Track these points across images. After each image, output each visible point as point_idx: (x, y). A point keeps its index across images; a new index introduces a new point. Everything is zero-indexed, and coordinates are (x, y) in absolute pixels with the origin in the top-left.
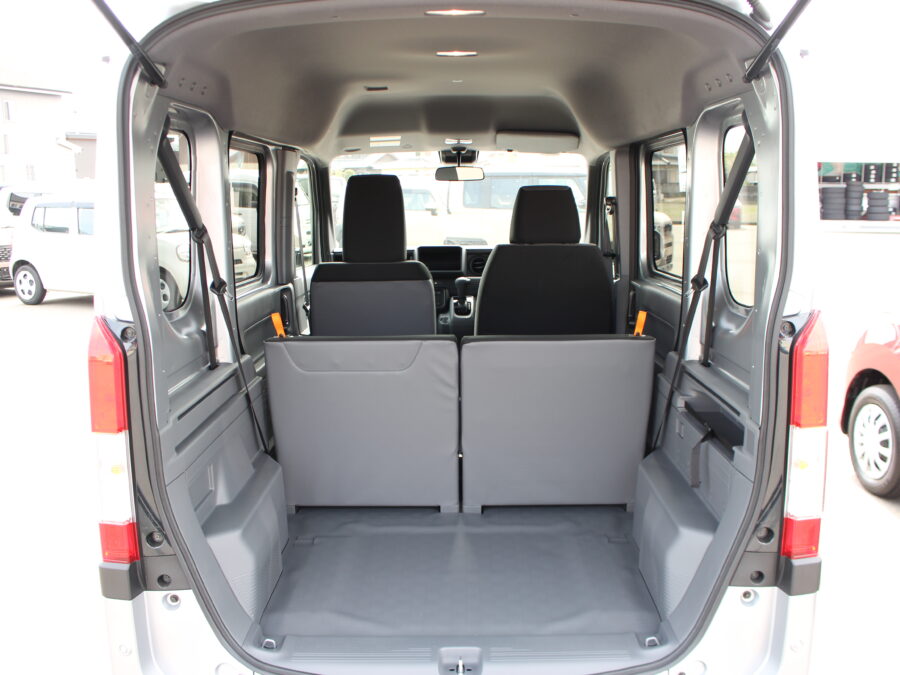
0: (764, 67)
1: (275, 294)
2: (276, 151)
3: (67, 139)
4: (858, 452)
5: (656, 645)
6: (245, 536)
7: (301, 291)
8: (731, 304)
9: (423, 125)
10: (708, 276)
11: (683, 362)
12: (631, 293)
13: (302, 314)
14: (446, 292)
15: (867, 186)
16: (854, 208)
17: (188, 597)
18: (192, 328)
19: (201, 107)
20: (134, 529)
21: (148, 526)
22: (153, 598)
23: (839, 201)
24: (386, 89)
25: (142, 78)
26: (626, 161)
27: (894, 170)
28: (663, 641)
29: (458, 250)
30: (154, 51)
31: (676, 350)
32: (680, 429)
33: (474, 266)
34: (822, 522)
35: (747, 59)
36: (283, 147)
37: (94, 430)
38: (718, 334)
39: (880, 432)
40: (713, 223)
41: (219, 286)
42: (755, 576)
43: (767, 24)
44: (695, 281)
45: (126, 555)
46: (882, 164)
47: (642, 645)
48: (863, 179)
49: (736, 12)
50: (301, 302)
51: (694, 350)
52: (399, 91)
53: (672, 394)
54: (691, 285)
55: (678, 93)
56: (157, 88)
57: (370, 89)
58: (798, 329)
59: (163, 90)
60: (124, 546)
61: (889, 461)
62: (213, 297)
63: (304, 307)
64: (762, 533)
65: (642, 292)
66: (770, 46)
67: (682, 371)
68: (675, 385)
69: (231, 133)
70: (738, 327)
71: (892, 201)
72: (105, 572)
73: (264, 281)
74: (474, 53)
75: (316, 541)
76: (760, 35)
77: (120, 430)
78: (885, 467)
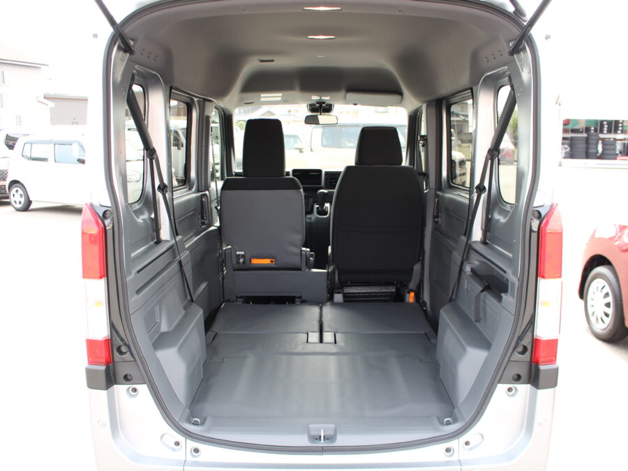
0: (522, 45)
1: (197, 197)
2: (199, 102)
3: (45, 98)
4: (590, 311)
5: (450, 424)
6: (180, 350)
7: (214, 196)
8: (501, 203)
9: (297, 87)
10: (486, 184)
11: (469, 242)
12: (436, 200)
13: (215, 211)
14: (311, 200)
15: (601, 136)
16: (592, 151)
17: (143, 389)
18: (146, 216)
19: (153, 70)
20: (109, 343)
21: (118, 342)
22: (120, 390)
23: (582, 146)
24: (273, 61)
25: (119, 48)
26: (433, 110)
27: (620, 125)
28: (455, 421)
29: (320, 171)
30: (127, 31)
31: (465, 235)
32: (468, 285)
33: (330, 182)
34: (559, 341)
35: (511, 41)
36: (204, 99)
37: (84, 277)
38: (493, 222)
39: (605, 297)
40: (490, 149)
41: (163, 188)
42: (515, 377)
43: (524, 18)
44: (478, 187)
45: (104, 360)
46: (612, 121)
47: (442, 423)
48: (598, 131)
49: (504, 10)
50: (214, 204)
51: (477, 234)
52: (282, 63)
53: (462, 263)
54: (475, 190)
55: (468, 64)
56: (128, 54)
57: (262, 61)
58: (543, 214)
59: (132, 56)
60: (103, 354)
61: (610, 316)
62: (159, 195)
63: (216, 208)
64: (520, 349)
65: (443, 198)
66: (525, 32)
67: (469, 248)
68: (465, 257)
69: (171, 88)
70: (505, 217)
71: (619, 147)
72: (89, 372)
73: (190, 189)
74: (333, 37)
75: (225, 360)
76: (519, 24)
77: (101, 278)
78: (608, 321)
